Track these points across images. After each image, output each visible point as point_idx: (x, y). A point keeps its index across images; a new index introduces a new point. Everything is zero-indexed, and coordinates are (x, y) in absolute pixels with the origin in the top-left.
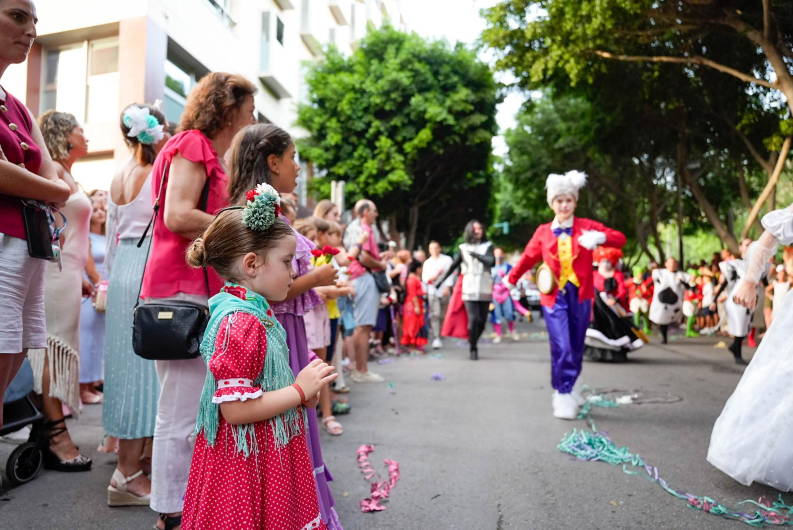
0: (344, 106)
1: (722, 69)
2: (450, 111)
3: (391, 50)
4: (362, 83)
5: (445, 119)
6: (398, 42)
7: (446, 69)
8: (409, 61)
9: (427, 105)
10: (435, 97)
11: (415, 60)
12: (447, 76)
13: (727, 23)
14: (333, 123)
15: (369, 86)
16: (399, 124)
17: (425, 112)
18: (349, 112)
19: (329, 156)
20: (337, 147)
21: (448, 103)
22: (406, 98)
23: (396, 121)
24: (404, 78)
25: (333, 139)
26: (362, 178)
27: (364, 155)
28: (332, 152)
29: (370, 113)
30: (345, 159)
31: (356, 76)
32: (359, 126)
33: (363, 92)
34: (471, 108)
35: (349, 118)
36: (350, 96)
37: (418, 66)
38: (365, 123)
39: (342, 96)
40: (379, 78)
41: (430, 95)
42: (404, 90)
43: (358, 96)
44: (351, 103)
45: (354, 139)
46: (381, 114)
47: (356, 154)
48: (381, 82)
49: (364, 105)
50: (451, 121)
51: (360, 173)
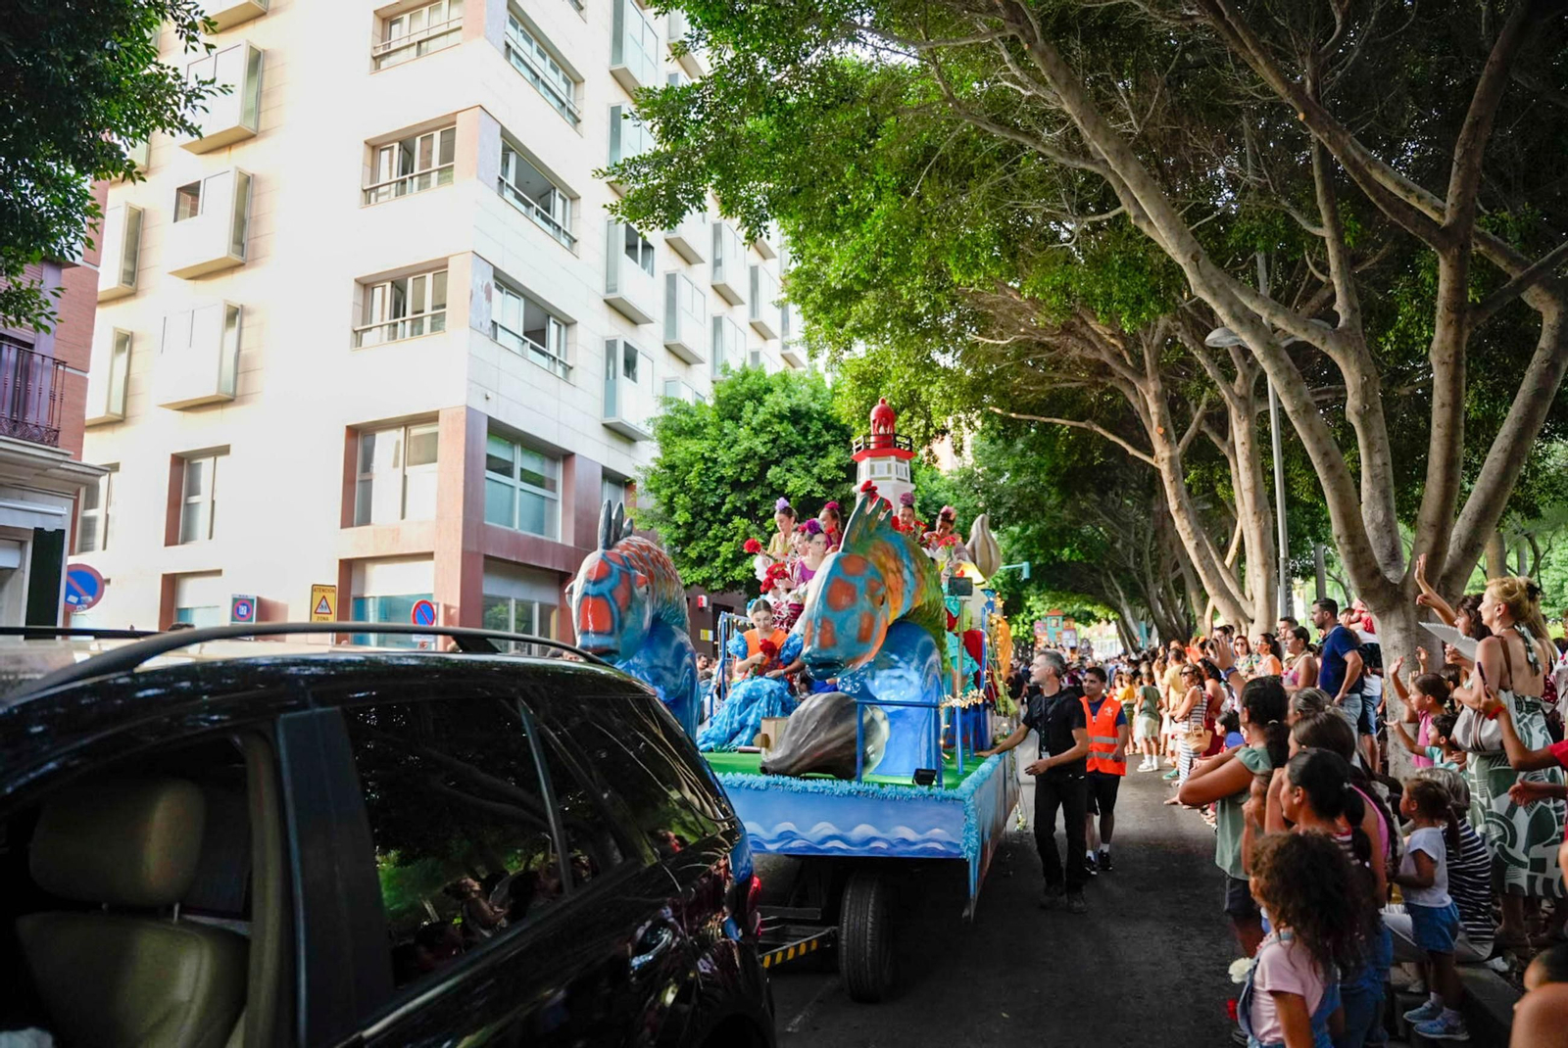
0: (692, 479)
1: (1112, 438)
2: (820, 480)
3: (749, 406)
4: (713, 450)
5: (812, 491)
6: (757, 397)
7: (816, 426)
8: (767, 422)
9: (788, 475)
10: (800, 463)
11: (775, 420)
12: (818, 434)
13: (1114, 384)
14: (681, 500)
15: (722, 456)
16: (757, 498)
17: (785, 483)
18: (698, 486)
19: (681, 533)
20: (690, 526)
21: (816, 470)
22: (765, 465)
23: (755, 495)
24: (759, 445)
25: (682, 517)
26: (718, 562)
27: (720, 534)
28: (683, 530)
29: (726, 484)
30: (699, 539)
31: (706, 444)
32: (711, 500)
33: (715, 461)
34: (843, 475)
35: (700, 491)
36: (699, 466)
37: (777, 428)
38: (719, 496)
39: (692, 465)
40: (735, 442)
41: (793, 462)
42: (761, 458)
43: (710, 464)
44: (700, 475)
45: (708, 514)
46: (736, 485)
47: (710, 534)
48: (736, 449)
49: (718, 475)
50: (819, 492)
51: (717, 554)
